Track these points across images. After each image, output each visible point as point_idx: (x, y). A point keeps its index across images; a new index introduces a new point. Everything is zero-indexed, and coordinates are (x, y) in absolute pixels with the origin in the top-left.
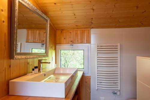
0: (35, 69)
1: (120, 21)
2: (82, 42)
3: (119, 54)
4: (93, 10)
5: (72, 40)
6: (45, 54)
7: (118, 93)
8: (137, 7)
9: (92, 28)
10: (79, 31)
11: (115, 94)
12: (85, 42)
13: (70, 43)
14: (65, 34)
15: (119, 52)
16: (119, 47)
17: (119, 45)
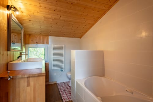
0: (19, 58)
1: (65, 34)
2: (43, 43)
3: (64, 50)
4: (52, 27)
5: (37, 41)
6: (21, 50)
7: (64, 70)
8: (72, 29)
9: (50, 36)
10: (42, 37)
11: (62, 70)
12: (46, 43)
13: (36, 43)
14: (32, 38)
15: (64, 49)
16: (64, 47)
17: (64, 46)
